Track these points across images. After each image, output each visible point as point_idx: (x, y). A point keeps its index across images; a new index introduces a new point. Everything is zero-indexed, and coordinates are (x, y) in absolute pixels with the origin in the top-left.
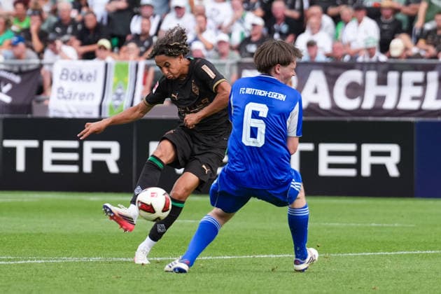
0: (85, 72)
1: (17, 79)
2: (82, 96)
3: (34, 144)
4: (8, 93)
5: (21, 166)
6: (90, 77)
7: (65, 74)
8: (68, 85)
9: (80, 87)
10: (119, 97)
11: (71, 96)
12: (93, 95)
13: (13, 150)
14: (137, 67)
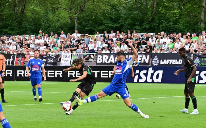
1: (55, 57)
2: (67, 61)
6: (68, 57)
7: (64, 56)
8: (64, 58)
11: (65, 60)
12: (69, 60)
14: (77, 55)
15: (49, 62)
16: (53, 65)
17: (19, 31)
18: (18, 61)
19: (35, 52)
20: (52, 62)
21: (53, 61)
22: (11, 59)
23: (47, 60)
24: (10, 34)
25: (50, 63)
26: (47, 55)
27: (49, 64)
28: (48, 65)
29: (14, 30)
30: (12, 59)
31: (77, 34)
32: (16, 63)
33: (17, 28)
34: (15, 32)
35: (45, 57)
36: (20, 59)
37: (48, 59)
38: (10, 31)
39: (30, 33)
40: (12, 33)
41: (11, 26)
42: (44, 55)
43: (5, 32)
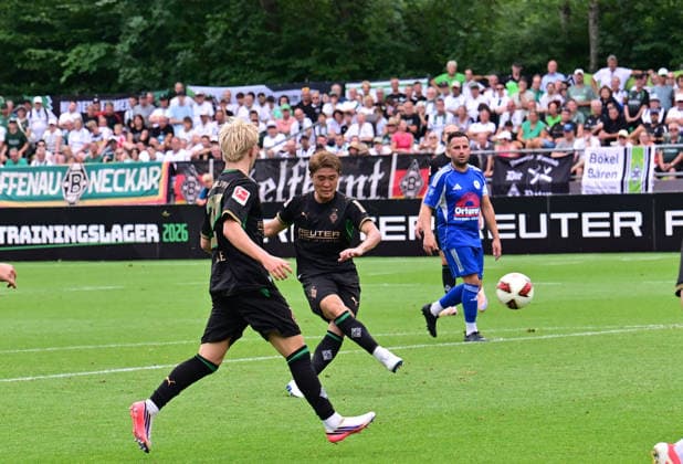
0: (609, 156)
1: (556, 163)
2: (607, 175)
3: (575, 216)
4: (549, 175)
5: (565, 233)
6: (613, 160)
7: (593, 158)
8: (595, 166)
9: (605, 167)
10: (636, 174)
11: (599, 174)
12: (616, 173)
13: (559, 221)
14: (650, 150)
15: (533, 182)
16: (549, 194)
17: (355, 63)
18: (405, 183)
19: (454, 139)
20: (547, 184)
21: (549, 179)
22: (376, 177)
23: (527, 177)
24: (323, 78)
25: (540, 186)
26: (523, 155)
27: (532, 188)
28: (528, 193)
29: (338, 61)
30: (381, 176)
31: (613, 70)
32: (396, 190)
33: (349, 53)
34: (342, 69)
35: (517, 162)
36: (412, 173)
37: (531, 171)
38: (322, 67)
39: (406, 71)
40: (328, 73)
41: (324, 45)
42: (511, 156)
43: (301, 68)
